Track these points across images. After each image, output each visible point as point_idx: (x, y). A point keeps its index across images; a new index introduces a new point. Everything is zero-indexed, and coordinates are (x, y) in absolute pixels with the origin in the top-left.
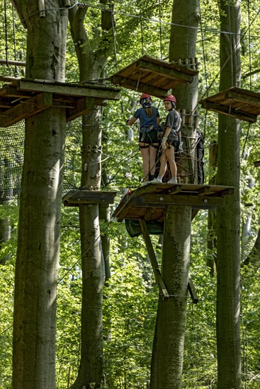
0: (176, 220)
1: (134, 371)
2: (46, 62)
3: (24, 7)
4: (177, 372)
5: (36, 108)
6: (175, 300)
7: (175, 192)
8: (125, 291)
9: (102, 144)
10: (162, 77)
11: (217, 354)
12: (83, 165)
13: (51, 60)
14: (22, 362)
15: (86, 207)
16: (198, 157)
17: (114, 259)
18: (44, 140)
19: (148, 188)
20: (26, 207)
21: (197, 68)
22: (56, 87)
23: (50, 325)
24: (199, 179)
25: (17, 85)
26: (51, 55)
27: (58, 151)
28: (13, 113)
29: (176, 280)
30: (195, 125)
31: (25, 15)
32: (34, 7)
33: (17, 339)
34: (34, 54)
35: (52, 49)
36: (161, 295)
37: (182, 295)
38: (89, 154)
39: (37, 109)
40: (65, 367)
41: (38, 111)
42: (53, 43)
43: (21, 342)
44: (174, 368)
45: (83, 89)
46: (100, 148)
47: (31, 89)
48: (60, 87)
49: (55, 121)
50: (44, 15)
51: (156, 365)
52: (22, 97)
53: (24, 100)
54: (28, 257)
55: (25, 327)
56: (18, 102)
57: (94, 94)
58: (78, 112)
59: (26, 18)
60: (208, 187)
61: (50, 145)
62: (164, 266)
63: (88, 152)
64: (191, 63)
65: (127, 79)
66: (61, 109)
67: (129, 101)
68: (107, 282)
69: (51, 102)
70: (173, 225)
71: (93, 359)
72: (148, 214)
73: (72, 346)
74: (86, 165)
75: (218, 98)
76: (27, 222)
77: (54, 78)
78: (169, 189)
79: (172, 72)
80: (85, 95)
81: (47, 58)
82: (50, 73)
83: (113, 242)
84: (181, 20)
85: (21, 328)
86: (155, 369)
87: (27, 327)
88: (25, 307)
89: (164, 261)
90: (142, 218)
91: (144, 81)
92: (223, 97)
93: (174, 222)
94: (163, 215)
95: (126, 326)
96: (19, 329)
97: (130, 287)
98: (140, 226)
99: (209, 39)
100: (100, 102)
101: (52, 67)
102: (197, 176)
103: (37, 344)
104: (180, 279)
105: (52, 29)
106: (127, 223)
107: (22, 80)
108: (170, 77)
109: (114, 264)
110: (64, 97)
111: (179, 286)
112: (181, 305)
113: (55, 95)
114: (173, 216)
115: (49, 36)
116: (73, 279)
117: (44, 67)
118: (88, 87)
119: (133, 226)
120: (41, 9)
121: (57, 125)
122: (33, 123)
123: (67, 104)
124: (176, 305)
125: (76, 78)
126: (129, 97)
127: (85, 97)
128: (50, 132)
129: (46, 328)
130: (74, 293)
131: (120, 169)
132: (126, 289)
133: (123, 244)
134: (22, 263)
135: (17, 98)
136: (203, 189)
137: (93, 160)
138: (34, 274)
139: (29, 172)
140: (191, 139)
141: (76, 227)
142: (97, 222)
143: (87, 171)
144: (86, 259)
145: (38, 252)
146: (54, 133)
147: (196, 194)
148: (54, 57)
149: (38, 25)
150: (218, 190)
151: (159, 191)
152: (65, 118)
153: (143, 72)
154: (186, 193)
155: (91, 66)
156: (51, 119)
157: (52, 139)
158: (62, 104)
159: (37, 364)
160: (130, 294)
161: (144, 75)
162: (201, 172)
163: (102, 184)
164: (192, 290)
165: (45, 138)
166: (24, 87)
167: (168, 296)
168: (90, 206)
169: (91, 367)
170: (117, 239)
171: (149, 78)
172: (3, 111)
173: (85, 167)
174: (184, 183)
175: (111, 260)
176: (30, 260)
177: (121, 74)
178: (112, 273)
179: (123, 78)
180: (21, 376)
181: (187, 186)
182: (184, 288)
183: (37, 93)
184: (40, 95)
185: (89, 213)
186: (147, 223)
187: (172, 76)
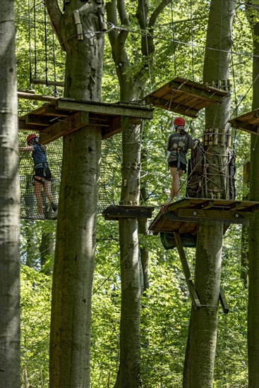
0: (209, 233)
1: (170, 377)
2: (83, 83)
3: (63, 31)
4: (209, 379)
5: (73, 126)
6: (207, 310)
7: (208, 207)
8: (162, 301)
9: (142, 162)
10: (194, 97)
11: (248, 361)
12: (123, 181)
13: (88, 81)
14: (59, 367)
15: (125, 221)
16: (230, 174)
17: (153, 270)
18: (81, 157)
19: (182, 203)
20: (63, 220)
21: (229, 90)
22: (93, 107)
23: (85, 332)
24: (231, 194)
25: (55, 104)
26: (88, 76)
27: (94, 167)
28: (51, 131)
29: (208, 291)
30: (227, 143)
31: (64, 37)
32: (72, 31)
33: (54, 345)
34: (72, 75)
35: (89, 70)
36: (194, 305)
37: (214, 305)
38: (129, 171)
39: (74, 128)
40: (106, 373)
41: (75, 129)
42: (90, 65)
43: (58, 348)
44: (205, 374)
45: (118, 109)
46: (139, 165)
47: (68, 108)
48: (96, 106)
49: (91, 139)
50: (82, 38)
51: (189, 371)
52: (60, 116)
53: (62, 118)
54: (65, 267)
55: (61, 334)
56: (56, 121)
57: (128, 113)
58: (113, 130)
59: (65, 40)
60: (239, 203)
61: (86, 162)
62: (197, 277)
63: (128, 169)
64: (224, 84)
65: (160, 99)
66: (97, 127)
67: (169, 120)
68: (145, 292)
69: (88, 121)
70: (206, 238)
71: (131, 365)
72: (182, 227)
73: (111, 353)
74: (126, 180)
75: (247, 118)
76: (63, 234)
77: (91, 98)
78: (201, 204)
79: (203, 93)
80: (120, 114)
81: (84, 78)
82: (87, 93)
83: (152, 255)
84: (215, 44)
85: (57, 335)
86: (188, 376)
87: (64, 334)
88: (62, 315)
89: (196, 272)
90: (177, 231)
91: (176, 101)
92: (252, 117)
93: (206, 235)
94: (196, 228)
95: (163, 334)
96: (55, 336)
97: (167, 298)
98: (174, 239)
99: (244, 63)
100: (134, 121)
101: (89, 87)
102: (228, 192)
103: (72, 350)
104: (212, 290)
105: (89, 52)
106: (162, 236)
107: (60, 100)
108: (201, 98)
109: (152, 275)
110: (100, 116)
111: (210, 297)
112: (212, 314)
113: (92, 115)
114: (206, 230)
115: (86, 58)
116: (114, 290)
117: (82, 88)
118: (123, 107)
119: (167, 238)
120: (79, 33)
121: (93, 142)
122: (70, 140)
123: (103, 123)
124: (208, 314)
125: (117, 99)
126: (168, 117)
127: (120, 116)
128: (86, 149)
129: (81, 335)
130: (114, 302)
131: (158, 186)
132: (163, 299)
133: (161, 257)
134: (59, 273)
135: (56, 117)
136: (234, 204)
137: (132, 176)
138: (70, 284)
139: (66, 187)
140: (223, 157)
141: (116, 240)
142: (135, 235)
143: (126, 187)
144: (125, 270)
145: (74, 262)
146: (90, 150)
147: (228, 209)
148: (90, 78)
149: (76, 48)
150: (249, 205)
151: (193, 205)
152: (100, 136)
153: (175, 93)
154: (218, 208)
155: (131, 87)
156: (87, 137)
157: (88, 156)
158: (98, 122)
159: (73, 369)
160: (167, 304)
161: (176, 96)
162: (232, 188)
163: (141, 199)
164: (223, 300)
165: (81, 155)
166: (62, 106)
167: (200, 305)
168: (129, 219)
169: (129, 372)
170: (155, 251)
171: (181, 99)
172: (43, 129)
173: (125, 183)
174: (217, 198)
175: (149, 271)
176: (66, 270)
177: (155, 95)
178: (150, 284)
179: (156, 98)
180: (58, 380)
181: (219, 201)
182: (216, 298)
183: (75, 112)
184: (77, 114)
185: (129, 226)
186: (182, 236)
187: (203, 96)
